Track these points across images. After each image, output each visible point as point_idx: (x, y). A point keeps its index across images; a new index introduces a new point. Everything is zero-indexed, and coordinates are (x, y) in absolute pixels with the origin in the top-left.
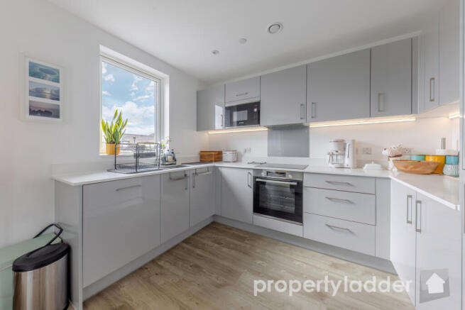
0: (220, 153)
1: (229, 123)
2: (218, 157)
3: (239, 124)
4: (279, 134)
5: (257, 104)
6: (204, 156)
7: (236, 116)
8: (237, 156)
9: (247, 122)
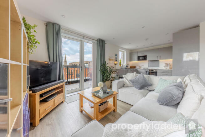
0: (135, 66)
1: (138, 60)
3: (141, 60)
5: (146, 56)
6: (131, 67)
7: (140, 58)
8: (140, 67)
9: (143, 60)
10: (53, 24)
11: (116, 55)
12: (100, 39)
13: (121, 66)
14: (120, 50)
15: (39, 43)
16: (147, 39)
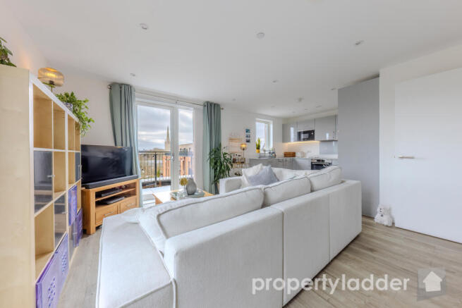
0: (295, 153)
1: (299, 139)
2: (293, 155)
3: (304, 140)
4: (325, 144)
5: (313, 131)
6: (286, 155)
7: (302, 136)
8: (304, 154)
9: (308, 139)
10: (121, 85)
11: (248, 131)
12: (207, 102)
13: (262, 152)
14: (257, 119)
15: (93, 121)
16: (300, 100)
